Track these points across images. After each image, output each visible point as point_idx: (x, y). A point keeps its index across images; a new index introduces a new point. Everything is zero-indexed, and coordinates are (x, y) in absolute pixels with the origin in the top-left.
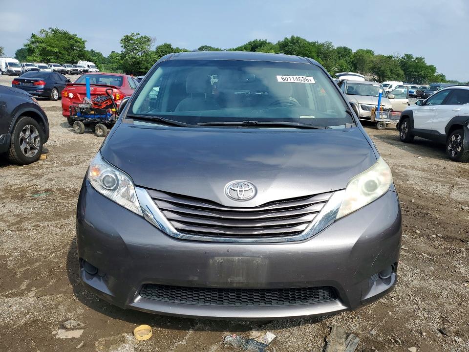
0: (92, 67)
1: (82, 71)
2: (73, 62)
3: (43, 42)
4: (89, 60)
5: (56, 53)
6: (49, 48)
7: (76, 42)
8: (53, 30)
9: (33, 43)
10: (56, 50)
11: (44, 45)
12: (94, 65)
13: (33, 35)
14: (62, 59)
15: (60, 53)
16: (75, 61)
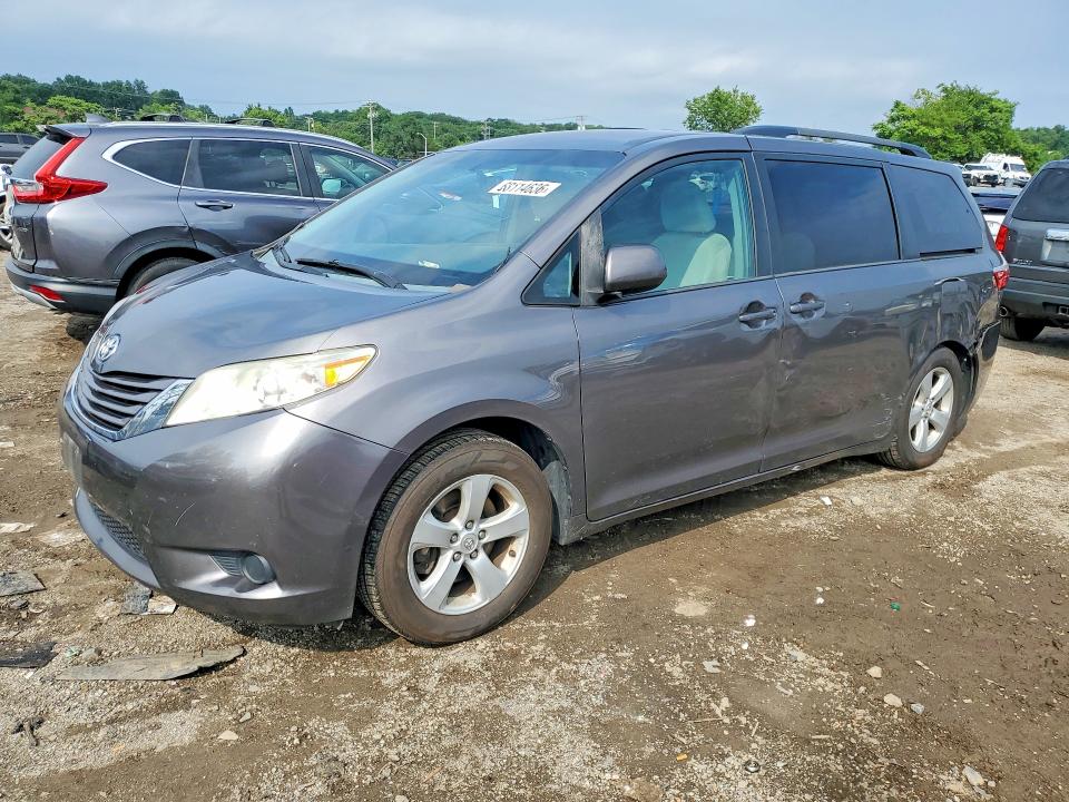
0: (1016, 167)
1: (982, 177)
2: (970, 158)
3: (914, 116)
4: (1014, 152)
5: (935, 139)
6: (923, 129)
7: (993, 110)
8: (945, 90)
9: (892, 120)
10: (938, 132)
11: (912, 124)
12: (1021, 162)
13: (897, 104)
14: (945, 151)
15: (945, 138)
16: (976, 155)
